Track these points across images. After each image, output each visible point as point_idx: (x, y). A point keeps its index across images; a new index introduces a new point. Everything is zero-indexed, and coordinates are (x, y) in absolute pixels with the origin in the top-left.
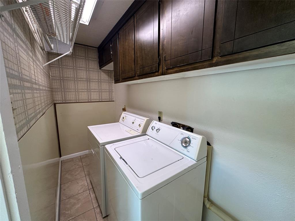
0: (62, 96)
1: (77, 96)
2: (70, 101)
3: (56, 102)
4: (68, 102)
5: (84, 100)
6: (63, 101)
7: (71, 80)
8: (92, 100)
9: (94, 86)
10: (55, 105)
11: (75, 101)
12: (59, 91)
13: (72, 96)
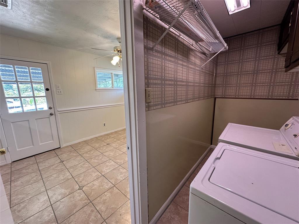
0: (223, 91)
1: (237, 92)
2: (229, 97)
3: (216, 96)
4: (227, 97)
5: (245, 96)
6: (222, 96)
7: (234, 75)
8: (256, 96)
9: (263, 78)
10: (215, 99)
11: (234, 97)
12: (220, 87)
13: (231, 92)
